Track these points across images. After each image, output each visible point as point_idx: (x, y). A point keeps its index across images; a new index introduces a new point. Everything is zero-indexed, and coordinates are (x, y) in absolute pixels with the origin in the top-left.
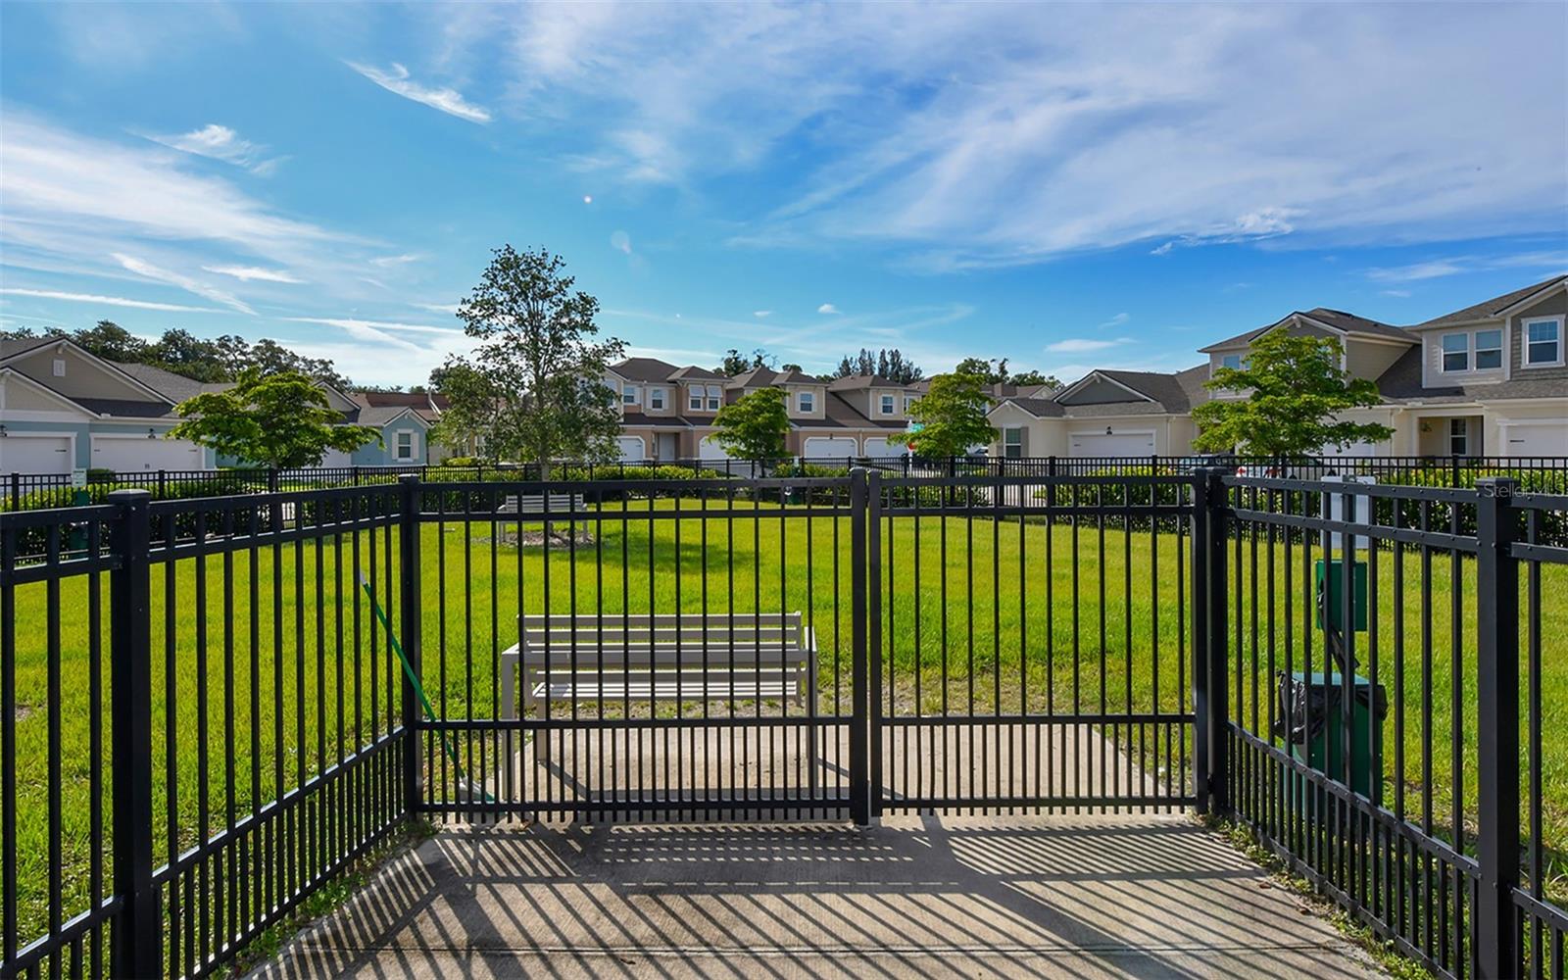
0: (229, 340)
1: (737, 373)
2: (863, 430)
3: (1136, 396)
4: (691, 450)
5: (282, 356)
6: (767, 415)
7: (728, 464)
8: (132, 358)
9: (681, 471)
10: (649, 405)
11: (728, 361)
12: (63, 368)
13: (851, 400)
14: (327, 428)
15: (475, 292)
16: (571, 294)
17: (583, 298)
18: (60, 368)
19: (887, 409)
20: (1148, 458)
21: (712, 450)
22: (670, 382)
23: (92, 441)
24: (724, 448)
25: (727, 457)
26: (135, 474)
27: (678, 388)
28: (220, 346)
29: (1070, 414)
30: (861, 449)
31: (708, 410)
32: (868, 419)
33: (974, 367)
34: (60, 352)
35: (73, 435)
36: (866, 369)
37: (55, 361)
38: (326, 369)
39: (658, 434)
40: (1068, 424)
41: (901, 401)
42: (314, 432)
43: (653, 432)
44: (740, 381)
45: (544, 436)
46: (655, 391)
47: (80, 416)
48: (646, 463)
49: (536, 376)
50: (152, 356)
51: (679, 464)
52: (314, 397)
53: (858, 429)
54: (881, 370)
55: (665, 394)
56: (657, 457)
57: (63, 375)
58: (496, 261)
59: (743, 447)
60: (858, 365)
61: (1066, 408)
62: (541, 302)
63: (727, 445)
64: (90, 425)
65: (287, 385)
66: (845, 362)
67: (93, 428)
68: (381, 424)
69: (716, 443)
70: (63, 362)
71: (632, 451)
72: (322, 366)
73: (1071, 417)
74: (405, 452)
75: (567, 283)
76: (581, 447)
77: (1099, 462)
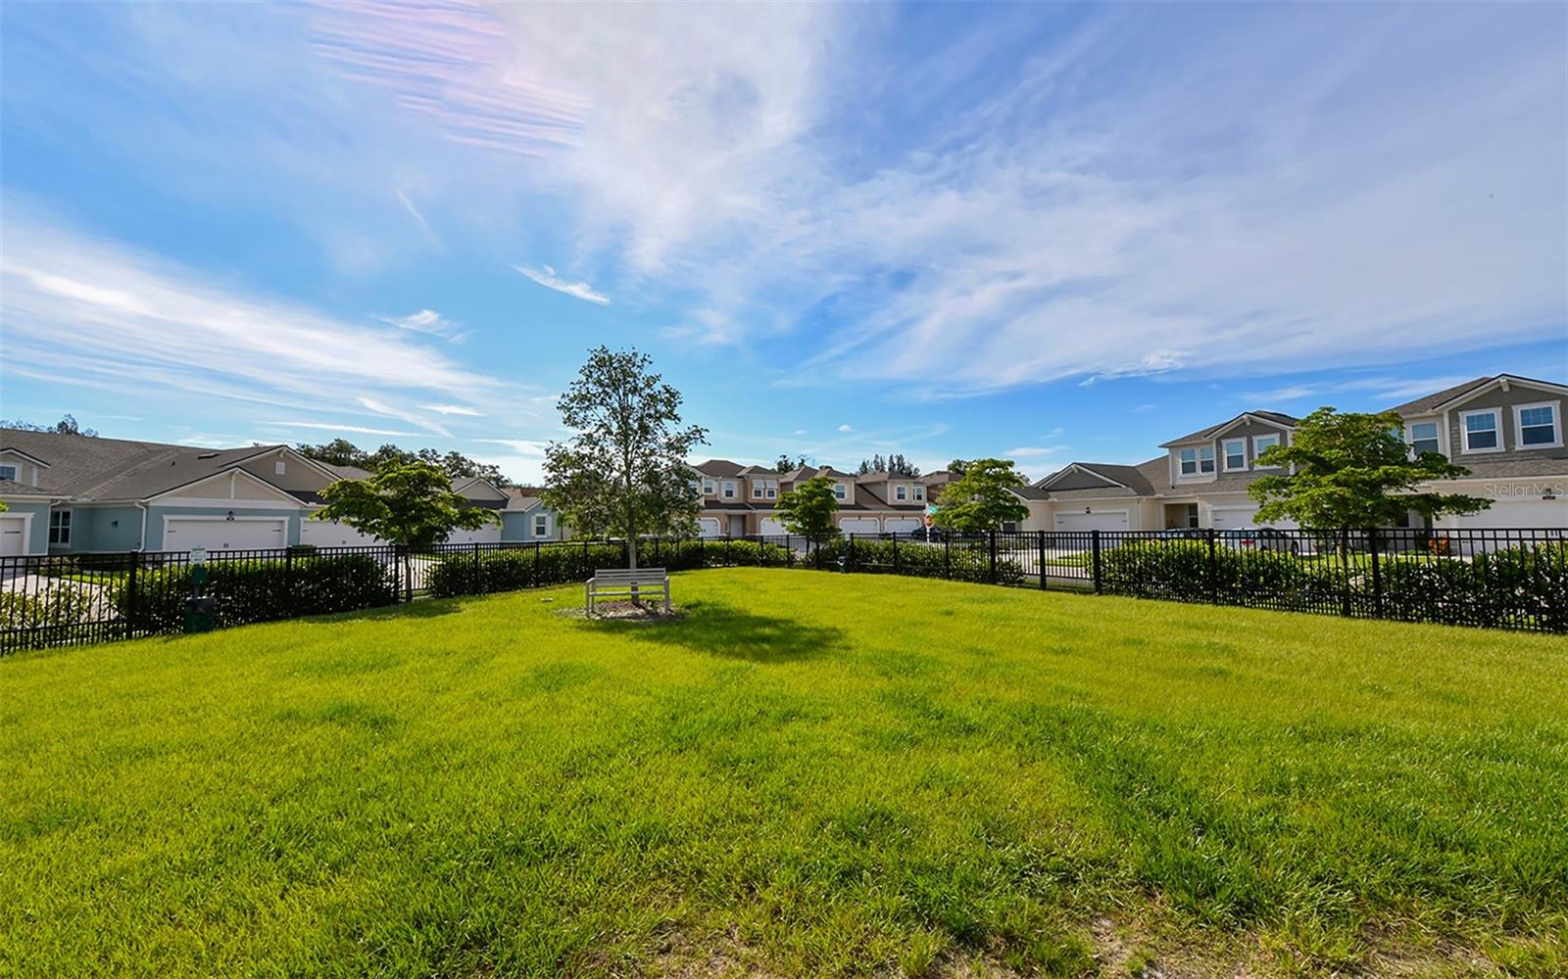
0: (427, 452)
1: (786, 471)
2: (884, 512)
3: (1107, 482)
4: (754, 528)
5: (464, 463)
6: (819, 498)
7: (788, 539)
8: (355, 464)
9: (749, 544)
10: (724, 494)
11: (780, 464)
12: (283, 468)
13: (873, 490)
14: (453, 511)
15: (572, 386)
16: (657, 387)
17: (668, 391)
18: (280, 468)
19: (901, 497)
20: (1088, 533)
21: (772, 527)
22: (739, 477)
23: (302, 522)
24: (784, 526)
25: (787, 533)
26: (331, 549)
27: (745, 481)
28: (421, 457)
29: (1054, 498)
30: (882, 526)
31: (767, 497)
32: (886, 504)
33: (960, 466)
34: (281, 456)
35: (286, 519)
36: (880, 467)
37: (277, 463)
38: (494, 472)
39: (730, 516)
40: (1052, 506)
41: (910, 491)
42: (439, 512)
43: (726, 514)
44: (790, 477)
45: (631, 514)
46: (729, 484)
47: (292, 504)
48: (721, 539)
49: (626, 460)
50: (370, 463)
51: (744, 538)
52: (440, 483)
53: (879, 512)
54: (890, 469)
55: (735, 486)
56: (729, 534)
57: (283, 473)
58: (592, 359)
59: (799, 525)
60: (873, 467)
61: (1050, 493)
62: (630, 396)
63: (787, 523)
64: (300, 511)
65: (414, 472)
66: (864, 464)
67: (302, 513)
68: (523, 509)
69: (778, 522)
70: (283, 464)
71: (710, 529)
72: (491, 470)
73: (1055, 500)
74: (541, 531)
75: (655, 379)
76: (664, 524)
77: (1082, 535)
